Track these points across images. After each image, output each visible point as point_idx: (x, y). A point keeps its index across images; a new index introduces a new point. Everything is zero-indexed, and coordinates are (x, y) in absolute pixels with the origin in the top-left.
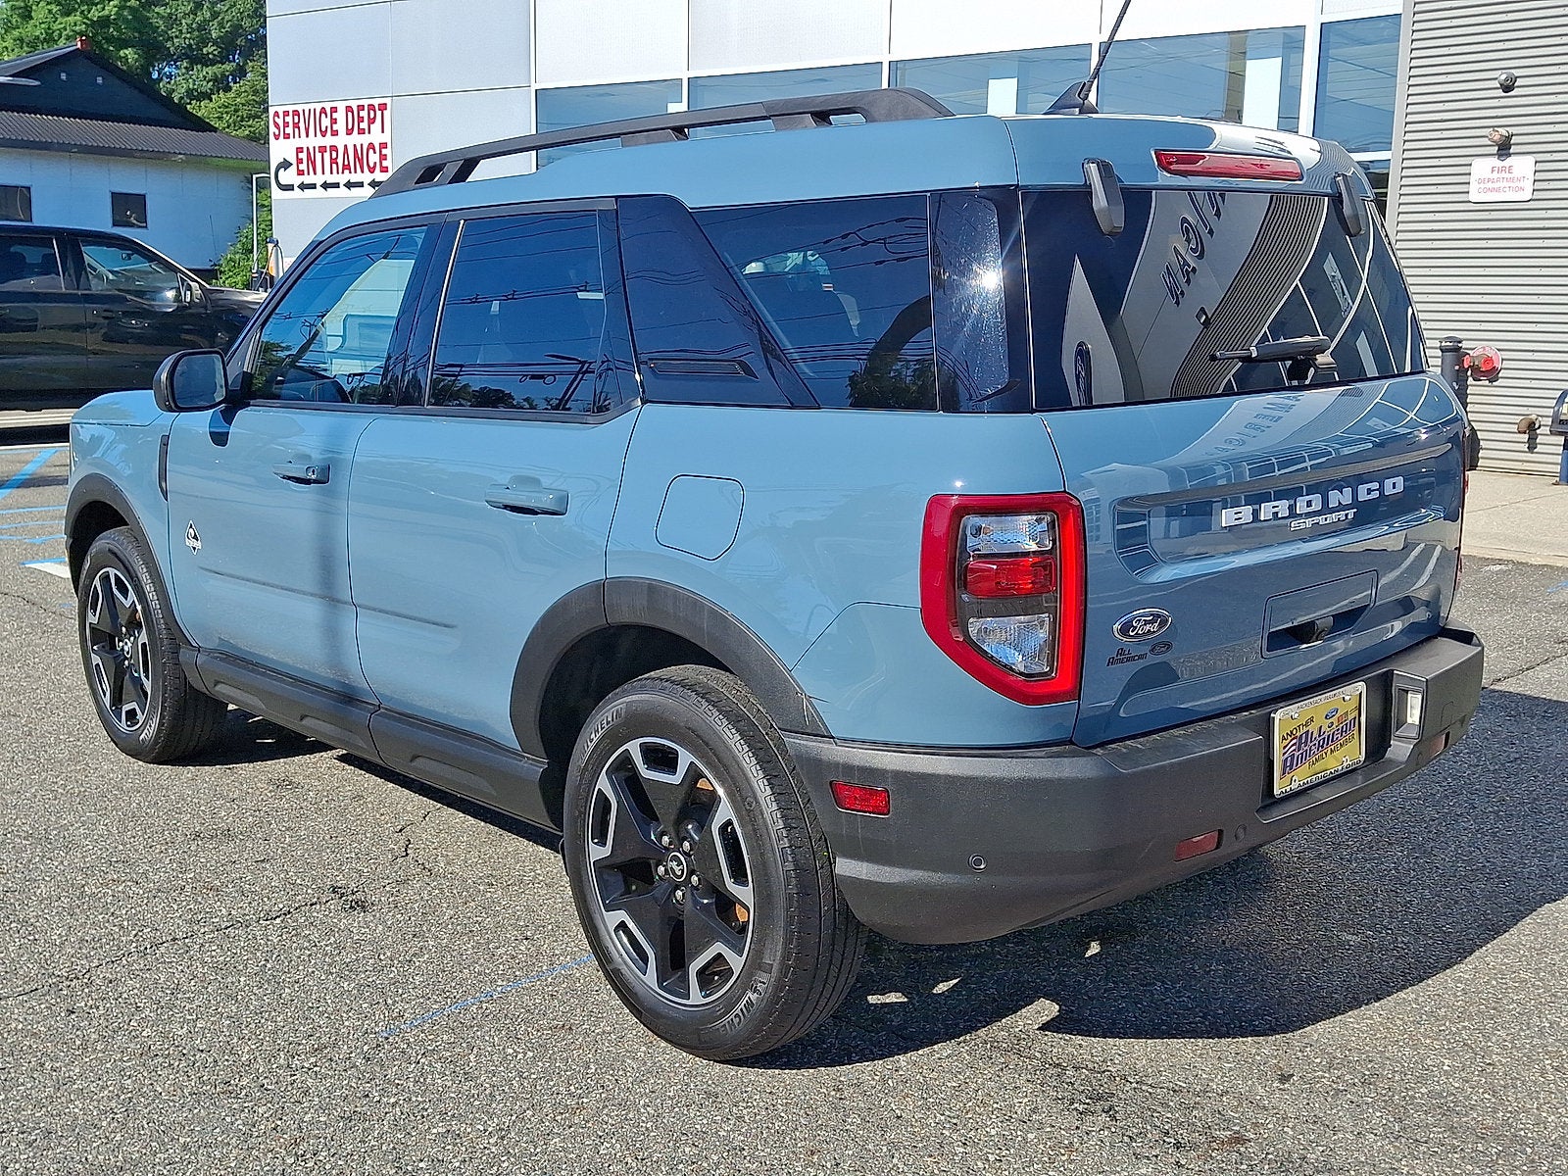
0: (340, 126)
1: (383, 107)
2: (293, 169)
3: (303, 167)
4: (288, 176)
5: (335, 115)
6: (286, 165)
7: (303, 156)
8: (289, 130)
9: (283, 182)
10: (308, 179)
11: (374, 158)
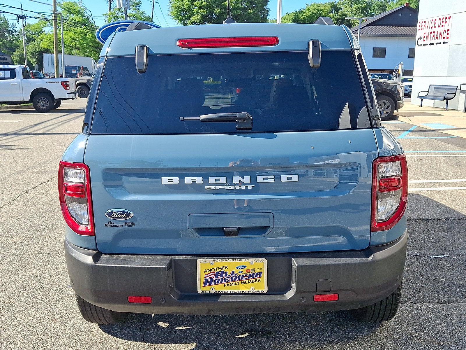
0: (437, 25)
1: (450, 18)
2: (422, 40)
3: (425, 39)
4: (421, 42)
5: (436, 22)
6: (420, 38)
7: (425, 35)
8: (423, 27)
9: (419, 44)
10: (425, 43)
11: (445, 34)
